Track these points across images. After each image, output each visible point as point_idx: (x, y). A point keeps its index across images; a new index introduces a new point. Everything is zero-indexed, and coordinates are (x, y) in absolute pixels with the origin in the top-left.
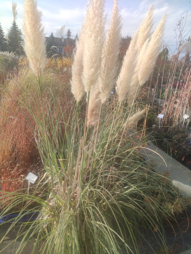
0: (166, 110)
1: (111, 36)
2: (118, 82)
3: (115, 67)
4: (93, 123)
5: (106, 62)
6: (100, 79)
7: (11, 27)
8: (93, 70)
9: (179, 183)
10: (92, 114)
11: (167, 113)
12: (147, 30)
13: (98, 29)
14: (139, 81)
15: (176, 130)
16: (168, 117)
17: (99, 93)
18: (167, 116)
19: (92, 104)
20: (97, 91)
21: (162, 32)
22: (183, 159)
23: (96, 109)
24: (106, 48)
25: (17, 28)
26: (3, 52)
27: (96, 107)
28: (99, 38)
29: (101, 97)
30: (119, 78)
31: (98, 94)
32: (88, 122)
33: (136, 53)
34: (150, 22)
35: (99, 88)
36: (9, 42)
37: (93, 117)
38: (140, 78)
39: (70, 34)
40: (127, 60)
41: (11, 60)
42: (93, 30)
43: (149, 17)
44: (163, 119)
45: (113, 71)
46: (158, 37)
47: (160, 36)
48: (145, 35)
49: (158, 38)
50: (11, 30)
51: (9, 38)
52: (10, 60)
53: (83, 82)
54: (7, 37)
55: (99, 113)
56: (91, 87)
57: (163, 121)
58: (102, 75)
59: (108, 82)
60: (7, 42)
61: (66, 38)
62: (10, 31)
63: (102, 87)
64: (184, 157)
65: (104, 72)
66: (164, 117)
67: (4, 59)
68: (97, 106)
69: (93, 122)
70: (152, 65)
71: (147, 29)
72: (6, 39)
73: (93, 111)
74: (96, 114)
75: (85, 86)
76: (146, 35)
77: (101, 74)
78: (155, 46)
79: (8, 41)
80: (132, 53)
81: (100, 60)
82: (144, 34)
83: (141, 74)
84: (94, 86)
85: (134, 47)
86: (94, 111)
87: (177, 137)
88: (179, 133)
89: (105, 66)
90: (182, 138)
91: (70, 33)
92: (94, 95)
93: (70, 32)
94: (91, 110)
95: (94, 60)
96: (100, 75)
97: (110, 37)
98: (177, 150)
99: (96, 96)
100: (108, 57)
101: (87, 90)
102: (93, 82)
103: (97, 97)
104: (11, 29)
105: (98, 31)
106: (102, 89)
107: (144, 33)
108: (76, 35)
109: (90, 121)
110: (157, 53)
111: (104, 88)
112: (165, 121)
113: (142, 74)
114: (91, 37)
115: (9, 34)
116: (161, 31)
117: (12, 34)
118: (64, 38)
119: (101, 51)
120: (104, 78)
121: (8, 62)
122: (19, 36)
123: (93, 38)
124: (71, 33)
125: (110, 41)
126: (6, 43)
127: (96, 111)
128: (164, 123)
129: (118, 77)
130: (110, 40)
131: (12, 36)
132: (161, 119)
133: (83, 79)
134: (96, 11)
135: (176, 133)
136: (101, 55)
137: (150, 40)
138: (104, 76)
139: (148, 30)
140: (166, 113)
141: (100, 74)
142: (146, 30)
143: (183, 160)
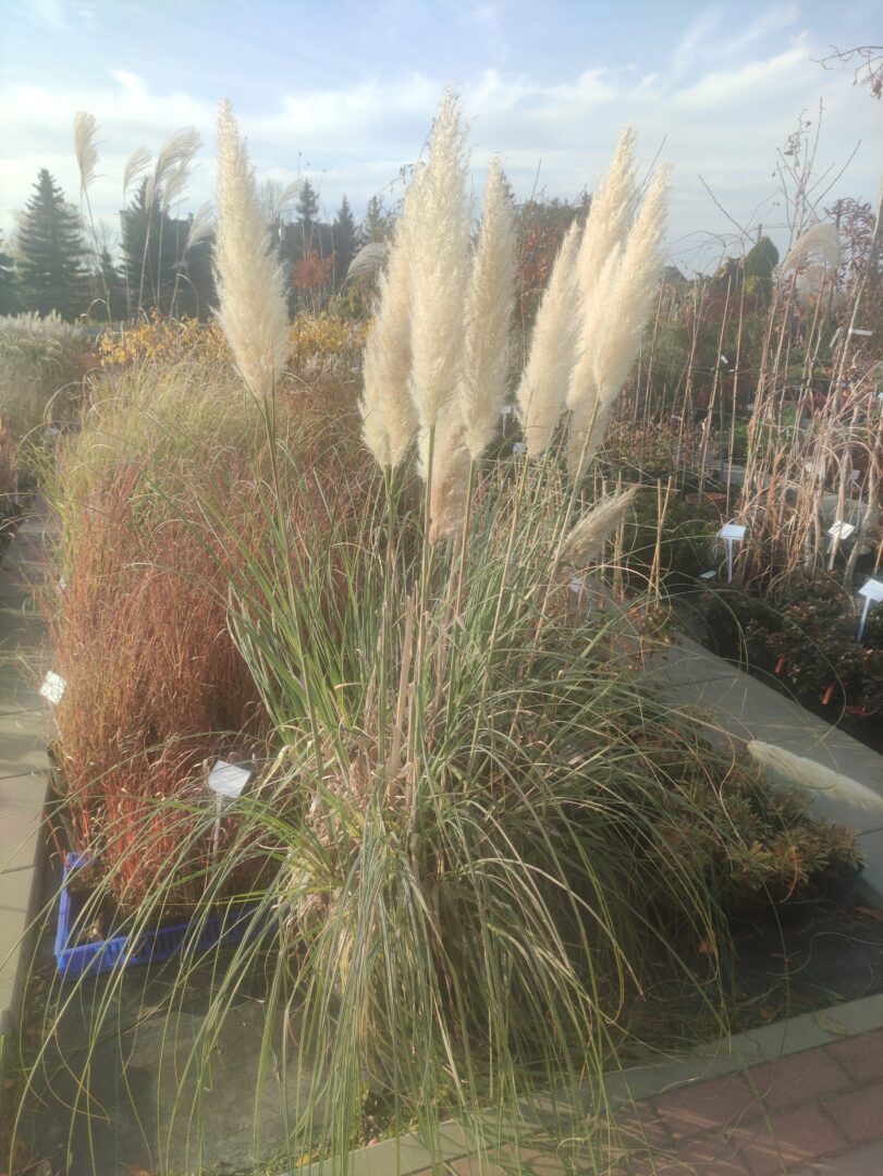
0: (756, 506)
1: (489, 262)
2: (523, 393)
3: (506, 348)
4: (448, 531)
5: (476, 335)
6: (461, 386)
7: (33, 200)
8: (440, 361)
9: (773, 749)
10: (444, 501)
11: (759, 521)
12: (616, 215)
13: (449, 247)
14: (595, 385)
15: (802, 587)
16: (767, 534)
17: (463, 429)
18: (759, 530)
19: (443, 466)
20: (454, 426)
21: (660, 222)
22: (827, 696)
23: (455, 482)
24: (474, 298)
25: (60, 200)
26: (14, 316)
27: (454, 475)
28: (455, 273)
29: (468, 443)
30: (523, 379)
31: (458, 433)
32: (433, 526)
33: (573, 301)
34: (627, 186)
35: (461, 415)
36: (23, 270)
37: (447, 509)
38: (597, 378)
39: (314, 201)
40: (545, 321)
41: (56, 347)
42: (438, 252)
43: (620, 169)
44: (745, 546)
45: (502, 358)
46: (645, 241)
47: (653, 235)
48: (610, 229)
49: (649, 243)
50: (28, 212)
51: (23, 248)
52: (50, 349)
53: (414, 399)
54: (12, 248)
55: (466, 495)
56: (436, 411)
57: (744, 554)
58: (468, 375)
59: (485, 393)
60: (15, 269)
61: (295, 221)
62: (25, 217)
63: (470, 411)
64: (829, 692)
65: (472, 366)
66: (746, 535)
67: (23, 346)
68: (457, 472)
69: (446, 525)
70: (634, 331)
71: (615, 208)
72: (8, 255)
73: (445, 488)
74: (456, 499)
75: (422, 409)
76: (614, 230)
77: (464, 373)
78: (640, 268)
79: (20, 265)
80: (561, 297)
81: (461, 332)
82: (607, 228)
83: (599, 363)
84: (446, 411)
85: (565, 278)
86: (448, 490)
87: (801, 615)
88: (810, 598)
89: (475, 349)
90: (823, 615)
91: (311, 199)
92: (448, 439)
93: (312, 193)
94: (440, 486)
95: (442, 334)
96: (461, 376)
97: (483, 266)
98: (797, 662)
99: (453, 441)
100: (482, 320)
101: (426, 421)
102: (442, 396)
103: (456, 443)
104: (30, 207)
105: (450, 254)
106: (470, 417)
107: (607, 224)
108: (340, 207)
109: (439, 522)
110: (647, 293)
111: (476, 413)
112: (752, 553)
113: (603, 363)
114: (432, 271)
115: (24, 231)
116: (655, 221)
117: (36, 229)
118: (286, 222)
119: (462, 306)
120: (474, 381)
121: (40, 361)
122: (70, 237)
123: (438, 272)
124: (317, 196)
125: (484, 277)
126: (11, 275)
127: (456, 490)
128: (750, 562)
129: (523, 375)
130: (483, 274)
131: (38, 238)
132: (736, 544)
133: (412, 391)
134: (443, 200)
135: (801, 598)
136: (462, 318)
137: (623, 252)
138: (474, 377)
139: (619, 214)
140: (753, 520)
141: (462, 370)
142: (613, 214)
143: (825, 702)
